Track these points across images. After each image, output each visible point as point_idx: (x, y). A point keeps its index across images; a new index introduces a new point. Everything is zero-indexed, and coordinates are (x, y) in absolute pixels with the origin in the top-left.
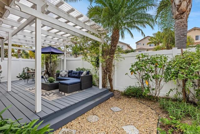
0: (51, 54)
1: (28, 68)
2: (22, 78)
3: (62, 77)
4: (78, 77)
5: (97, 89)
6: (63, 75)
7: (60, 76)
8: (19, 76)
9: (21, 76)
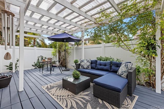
0: (66, 42)
1: (42, 56)
2: (37, 66)
3: (84, 68)
4: (109, 70)
5: (153, 93)
6: (85, 67)
7: (80, 67)
8: (34, 65)
9: (36, 65)
